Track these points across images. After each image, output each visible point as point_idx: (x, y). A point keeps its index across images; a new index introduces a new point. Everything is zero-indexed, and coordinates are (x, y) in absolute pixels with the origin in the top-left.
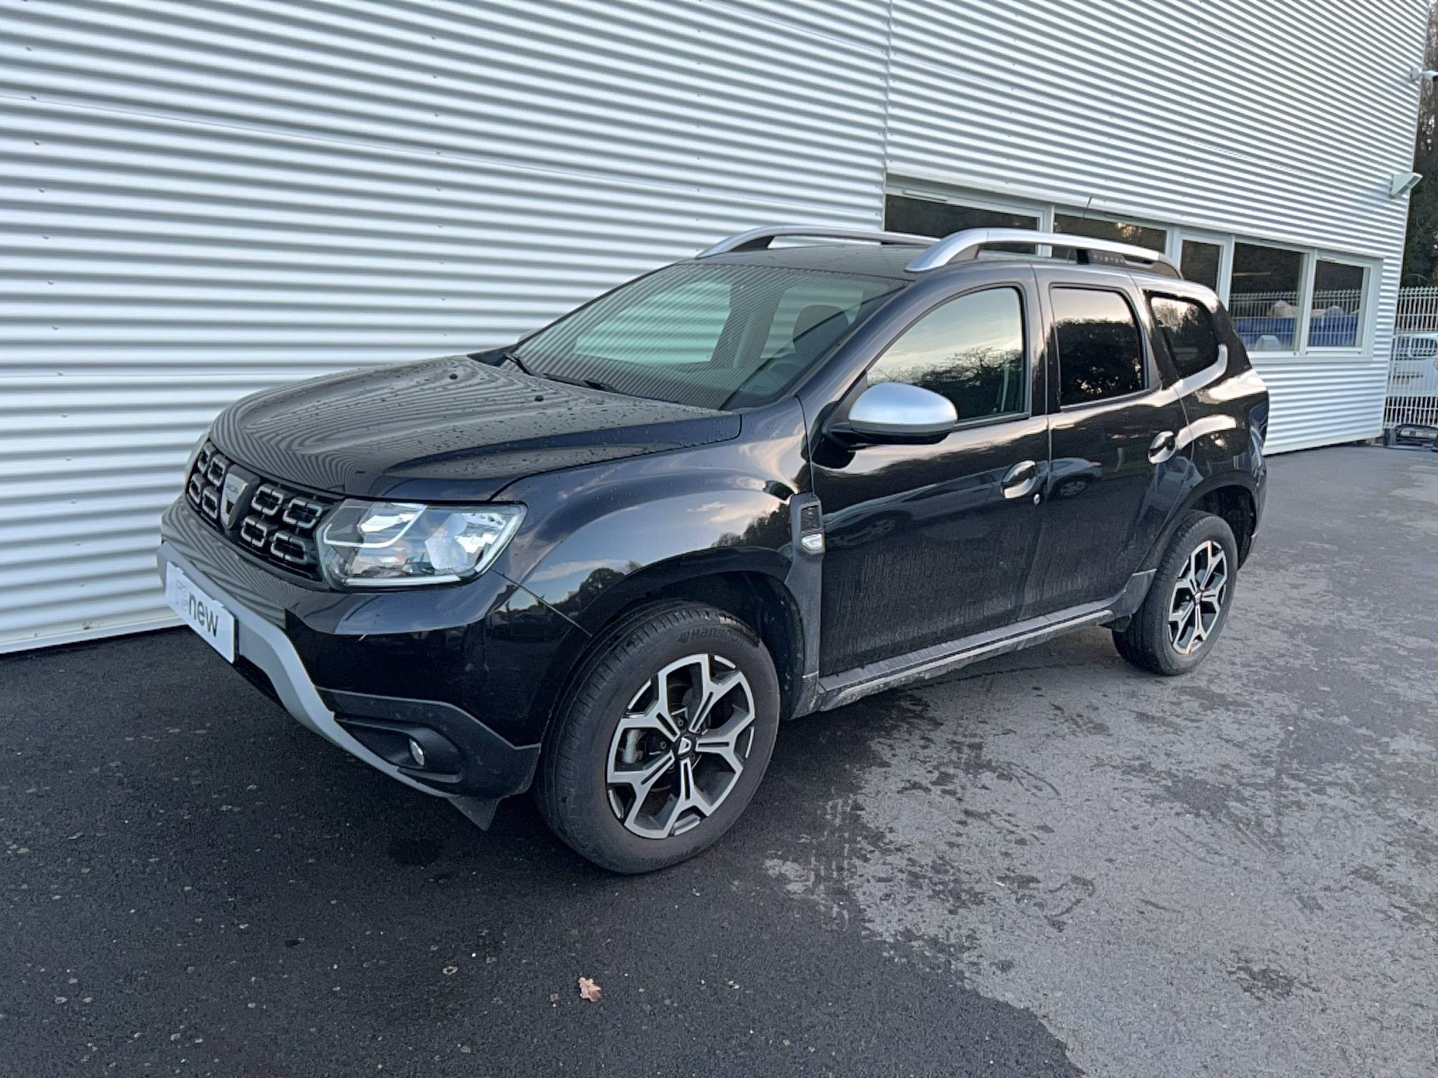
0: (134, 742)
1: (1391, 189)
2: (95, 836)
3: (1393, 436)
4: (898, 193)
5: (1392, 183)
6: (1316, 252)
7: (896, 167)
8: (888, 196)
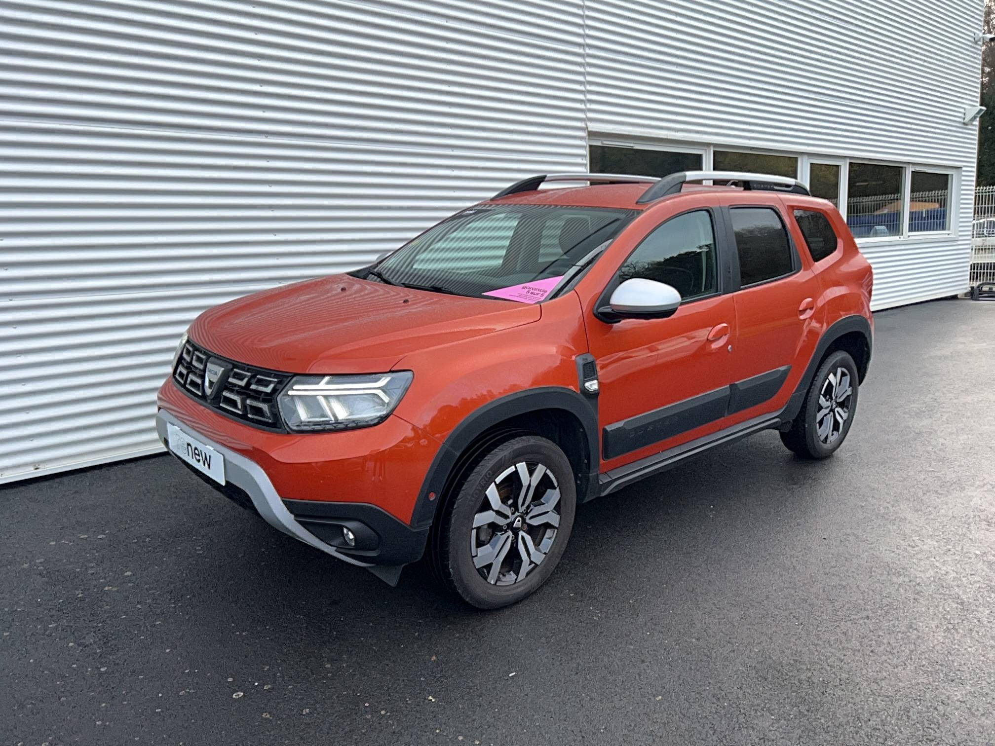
0: (55, 545)
1: (964, 119)
2: (16, 610)
3: (977, 292)
4: (599, 144)
5: (965, 114)
6: (911, 166)
7: (594, 126)
8: (591, 146)
